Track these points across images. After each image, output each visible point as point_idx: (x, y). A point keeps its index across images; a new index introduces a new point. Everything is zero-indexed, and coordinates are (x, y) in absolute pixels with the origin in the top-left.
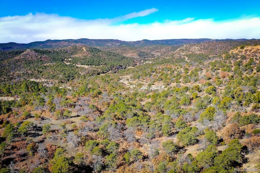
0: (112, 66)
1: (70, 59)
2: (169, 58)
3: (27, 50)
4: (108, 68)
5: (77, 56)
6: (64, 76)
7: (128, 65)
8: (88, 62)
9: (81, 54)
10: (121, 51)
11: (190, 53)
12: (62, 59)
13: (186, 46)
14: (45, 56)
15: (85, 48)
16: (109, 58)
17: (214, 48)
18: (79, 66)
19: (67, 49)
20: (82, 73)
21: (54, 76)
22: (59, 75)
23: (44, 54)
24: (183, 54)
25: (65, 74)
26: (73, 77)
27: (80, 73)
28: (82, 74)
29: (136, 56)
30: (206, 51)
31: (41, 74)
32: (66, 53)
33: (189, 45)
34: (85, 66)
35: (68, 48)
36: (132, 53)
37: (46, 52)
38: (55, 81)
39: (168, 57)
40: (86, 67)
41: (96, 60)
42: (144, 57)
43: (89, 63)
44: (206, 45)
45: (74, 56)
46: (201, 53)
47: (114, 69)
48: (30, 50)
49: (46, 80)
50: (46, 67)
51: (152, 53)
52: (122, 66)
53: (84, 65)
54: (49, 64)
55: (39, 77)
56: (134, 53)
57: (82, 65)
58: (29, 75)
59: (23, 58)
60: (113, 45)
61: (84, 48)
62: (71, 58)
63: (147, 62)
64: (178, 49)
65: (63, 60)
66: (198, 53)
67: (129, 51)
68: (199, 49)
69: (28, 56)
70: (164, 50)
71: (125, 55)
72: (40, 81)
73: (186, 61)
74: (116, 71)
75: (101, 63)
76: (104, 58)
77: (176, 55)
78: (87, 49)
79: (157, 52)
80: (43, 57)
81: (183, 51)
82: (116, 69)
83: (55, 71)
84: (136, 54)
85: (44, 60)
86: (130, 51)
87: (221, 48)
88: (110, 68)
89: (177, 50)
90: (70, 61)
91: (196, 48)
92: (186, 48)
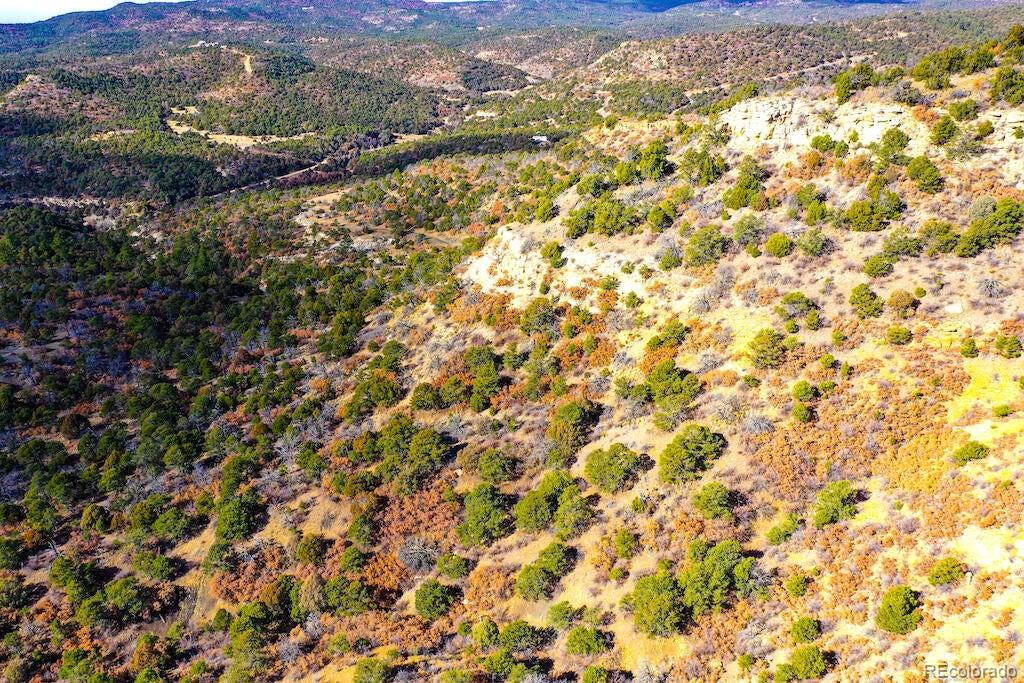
0: (338, 137)
1: (192, 110)
2: (557, 96)
3: (30, 77)
4: (323, 146)
5: (218, 95)
6: (157, 186)
7: (402, 130)
8: (255, 120)
9: (233, 87)
10: (401, 61)
11: (631, 77)
12: (163, 109)
13: (628, 46)
14: (97, 98)
15: (251, 59)
16: (338, 100)
17: (717, 58)
18: (220, 139)
19: (183, 66)
20: (223, 168)
21: (124, 186)
22: (142, 182)
23: (92, 91)
24: (608, 81)
25: (162, 176)
26: (192, 185)
27: (219, 169)
28: (224, 174)
29: (455, 83)
30: (686, 68)
31: (82, 177)
32: (179, 81)
33: (639, 44)
34: (244, 137)
35: (185, 59)
36: (442, 69)
37: (100, 82)
38: (127, 204)
39: (554, 95)
40: (243, 142)
41: (284, 111)
42: (482, 87)
43: (259, 127)
44: (693, 46)
45: (207, 96)
46: (666, 77)
47: (344, 147)
48: (37, 78)
49: (96, 202)
50: (98, 148)
51: (524, 67)
52: (375, 135)
53: (239, 133)
54: (111, 133)
55: (74, 191)
56: (447, 68)
57: (232, 132)
58: (40, 183)
59: (17, 109)
60: (388, 22)
61: (248, 57)
62: (195, 103)
63: (480, 113)
64: (600, 60)
65: (165, 116)
66: (656, 77)
67: (429, 58)
68: (661, 64)
69: (34, 101)
70: (568, 52)
71: (413, 76)
72: (78, 204)
73: (598, 115)
74: (349, 156)
75: (304, 125)
76: (316, 103)
77: (583, 84)
78: (258, 64)
79: (543, 60)
80: (91, 103)
81: (610, 65)
82: (352, 147)
83: (129, 165)
84: (453, 75)
85: (94, 119)
86: (435, 61)
87: (740, 56)
88: (332, 143)
89: (598, 61)
90: (189, 121)
91: (655, 57)
92: (626, 55)
